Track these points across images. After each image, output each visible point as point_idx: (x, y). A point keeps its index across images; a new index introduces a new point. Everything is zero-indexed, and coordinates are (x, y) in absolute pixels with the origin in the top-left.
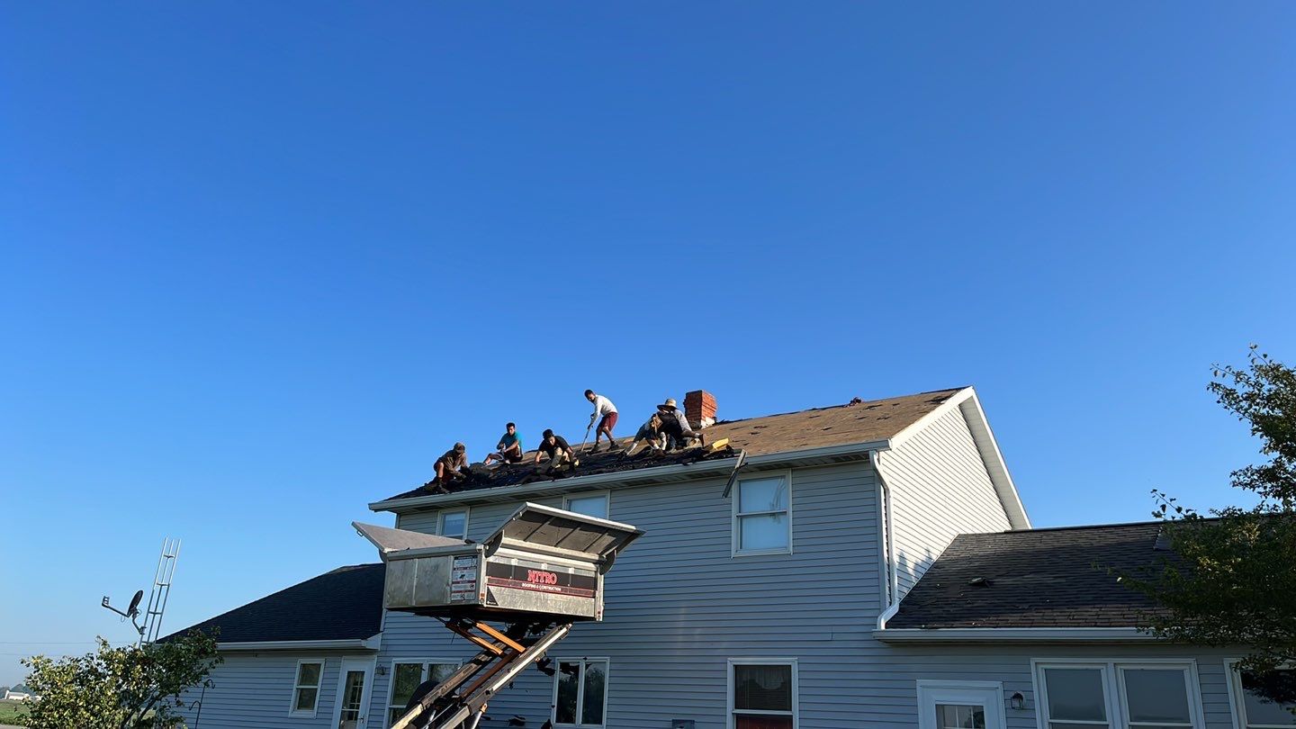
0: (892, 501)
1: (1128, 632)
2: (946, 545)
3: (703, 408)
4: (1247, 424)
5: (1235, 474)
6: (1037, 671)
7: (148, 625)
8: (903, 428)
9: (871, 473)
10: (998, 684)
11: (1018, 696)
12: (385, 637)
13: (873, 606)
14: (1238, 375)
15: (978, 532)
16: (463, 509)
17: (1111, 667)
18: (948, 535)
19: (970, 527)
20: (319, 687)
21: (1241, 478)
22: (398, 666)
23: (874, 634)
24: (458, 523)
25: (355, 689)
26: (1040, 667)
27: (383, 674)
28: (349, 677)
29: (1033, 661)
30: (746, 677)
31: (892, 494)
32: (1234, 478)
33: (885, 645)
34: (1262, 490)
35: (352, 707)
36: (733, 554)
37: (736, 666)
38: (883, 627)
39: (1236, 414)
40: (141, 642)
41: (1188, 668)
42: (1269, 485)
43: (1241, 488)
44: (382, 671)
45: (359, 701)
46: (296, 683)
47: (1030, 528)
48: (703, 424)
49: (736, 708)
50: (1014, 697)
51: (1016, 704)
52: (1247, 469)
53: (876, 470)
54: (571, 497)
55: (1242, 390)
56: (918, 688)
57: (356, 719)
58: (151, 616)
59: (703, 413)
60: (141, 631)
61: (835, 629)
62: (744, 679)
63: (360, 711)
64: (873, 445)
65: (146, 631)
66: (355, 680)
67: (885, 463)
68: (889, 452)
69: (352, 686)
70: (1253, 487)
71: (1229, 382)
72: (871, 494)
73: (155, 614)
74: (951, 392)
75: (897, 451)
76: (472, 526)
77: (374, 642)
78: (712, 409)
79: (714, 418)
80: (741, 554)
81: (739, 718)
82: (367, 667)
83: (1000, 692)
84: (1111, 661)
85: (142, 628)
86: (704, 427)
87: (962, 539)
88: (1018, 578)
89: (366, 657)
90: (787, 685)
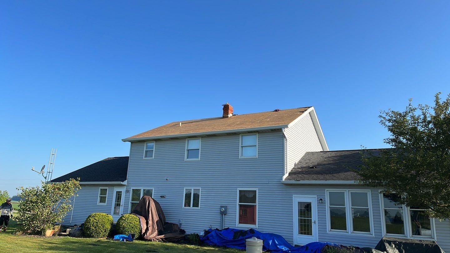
0: (288, 143)
1: (352, 182)
2: (303, 155)
3: (229, 110)
4: (387, 129)
5: (385, 140)
6: (327, 193)
7: (48, 176)
8: (292, 121)
9: (282, 135)
10: (316, 196)
11: (321, 200)
12: (128, 181)
13: (281, 174)
14: (387, 113)
15: (313, 151)
16: (153, 142)
17: (347, 191)
18: (303, 152)
19: (310, 149)
20: (107, 196)
21: (386, 141)
22: (133, 190)
23: (281, 182)
24: (151, 146)
25: (119, 197)
26: (328, 191)
27: (128, 192)
28: (117, 192)
29: (326, 190)
30: (243, 194)
31: (288, 141)
32: (384, 141)
33: (284, 185)
34: (391, 144)
35: (118, 202)
36: (240, 158)
37: (240, 191)
38: (284, 180)
39: (384, 126)
40: (46, 181)
41: (369, 193)
42: (394, 143)
43: (386, 143)
44: (127, 191)
45: (120, 200)
46: (99, 194)
47: (328, 150)
48: (229, 116)
49: (240, 203)
50: (320, 200)
51: (321, 201)
52: (388, 139)
53: (284, 134)
54: (189, 139)
55: (388, 118)
56: (293, 198)
57: (120, 205)
58: (48, 173)
59: (229, 112)
60: (45, 178)
61: (270, 180)
62: (242, 194)
63: (121, 203)
64: (283, 126)
65: (47, 178)
66: (119, 194)
67: (286, 132)
68: (288, 128)
69: (118, 196)
70: (389, 143)
71: (384, 115)
72: (282, 141)
73: (49, 172)
74: (307, 108)
75: (290, 128)
76: (156, 147)
77: (125, 183)
78: (232, 111)
79: (232, 114)
80: (242, 158)
81: (240, 206)
82: (123, 190)
83: (317, 197)
84: (347, 190)
85: (46, 177)
86: (229, 117)
87: (308, 153)
88: (323, 166)
89: (122, 187)
90: (255, 196)
